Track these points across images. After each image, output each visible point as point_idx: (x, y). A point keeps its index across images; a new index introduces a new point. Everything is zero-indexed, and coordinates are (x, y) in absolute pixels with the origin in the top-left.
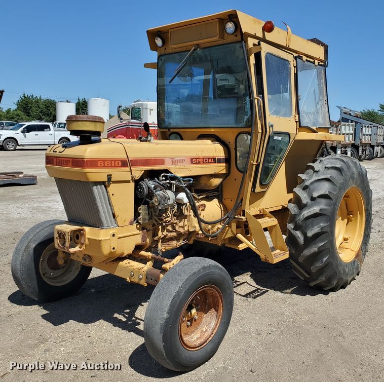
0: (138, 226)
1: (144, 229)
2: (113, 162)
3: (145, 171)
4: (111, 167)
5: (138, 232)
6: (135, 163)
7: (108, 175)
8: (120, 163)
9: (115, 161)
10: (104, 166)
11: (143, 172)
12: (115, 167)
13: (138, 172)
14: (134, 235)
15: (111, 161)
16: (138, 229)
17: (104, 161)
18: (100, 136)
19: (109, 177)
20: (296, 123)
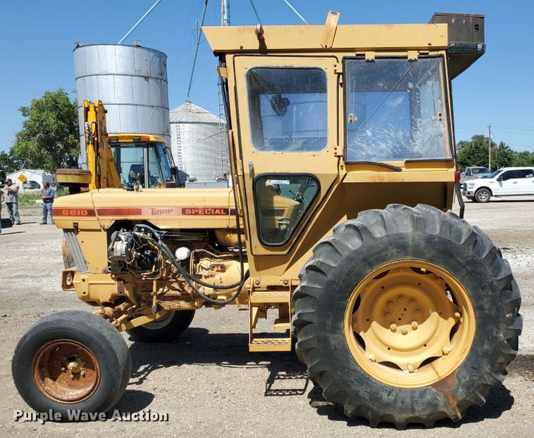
0: (113, 276)
1: (120, 280)
2: (79, 211)
3: (116, 221)
4: (77, 215)
5: (113, 282)
6: (103, 212)
7: (74, 223)
8: (86, 212)
9: (81, 210)
10: (69, 215)
11: (114, 221)
12: (80, 215)
13: (108, 221)
14: (107, 284)
15: (77, 210)
16: (112, 278)
17: (69, 210)
18: (88, 187)
19: (76, 225)
20: (337, 158)
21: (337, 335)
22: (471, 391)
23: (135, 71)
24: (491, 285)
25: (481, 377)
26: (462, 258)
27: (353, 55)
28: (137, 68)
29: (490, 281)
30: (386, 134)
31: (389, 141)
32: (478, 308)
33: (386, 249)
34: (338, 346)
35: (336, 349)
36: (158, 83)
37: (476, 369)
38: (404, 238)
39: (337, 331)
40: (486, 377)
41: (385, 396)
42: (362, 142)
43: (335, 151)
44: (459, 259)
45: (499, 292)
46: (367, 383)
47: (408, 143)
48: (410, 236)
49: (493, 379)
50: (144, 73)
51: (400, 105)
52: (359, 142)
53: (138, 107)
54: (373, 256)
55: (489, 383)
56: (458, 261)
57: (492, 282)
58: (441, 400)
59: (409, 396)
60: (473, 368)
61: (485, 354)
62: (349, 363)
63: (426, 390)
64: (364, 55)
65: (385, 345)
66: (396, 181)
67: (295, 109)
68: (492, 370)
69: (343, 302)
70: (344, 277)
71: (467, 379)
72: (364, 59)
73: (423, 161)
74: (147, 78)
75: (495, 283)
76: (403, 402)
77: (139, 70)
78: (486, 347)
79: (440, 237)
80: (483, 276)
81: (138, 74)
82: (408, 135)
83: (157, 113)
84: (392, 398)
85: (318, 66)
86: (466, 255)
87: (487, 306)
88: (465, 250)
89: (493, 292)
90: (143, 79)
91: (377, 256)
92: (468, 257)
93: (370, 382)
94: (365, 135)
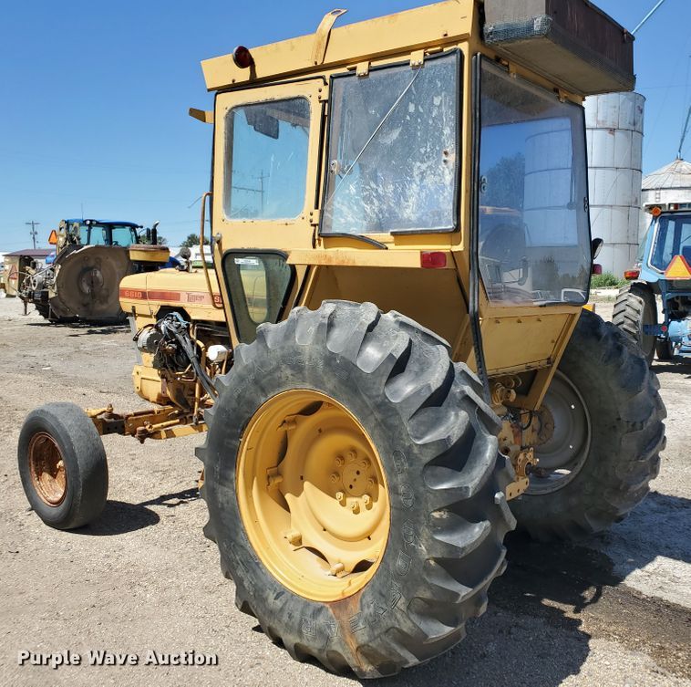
1: (163, 377)
2: (136, 293)
4: (134, 297)
5: (159, 378)
6: (152, 295)
7: (132, 307)
8: (141, 294)
10: (130, 297)
11: (160, 307)
12: (137, 297)
13: (156, 306)
14: (155, 380)
15: (134, 291)
16: (159, 374)
17: (130, 290)
19: (134, 309)
20: (313, 228)
21: (226, 489)
22: (376, 633)
23: (598, 122)
24: (409, 451)
25: (391, 615)
26: (369, 397)
27: (344, 70)
28: (600, 118)
29: (407, 444)
30: (372, 189)
31: (375, 201)
32: (393, 490)
33: (278, 368)
34: (226, 505)
35: (223, 509)
36: (627, 136)
37: (383, 596)
38: (300, 354)
39: (226, 483)
40: (399, 616)
41: (271, 596)
42: (343, 204)
43: (311, 217)
44: (365, 398)
45: (421, 468)
46: (254, 571)
47: (398, 204)
48: (307, 351)
49: (411, 625)
50: (609, 124)
51: (396, 142)
52: (339, 203)
53: (598, 170)
54: (265, 376)
55: (405, 630)
56: (363, 401)
57: (410, 447)
58: (335, 632)
59: (300, 609)
60: (381, 594)
61: (398, 576)
62: (237, 534)
63: (322, 608)
64: (355, 69)
65: (320, 523)
66: (345, 264)
67: (272, 159)
68: (408, 608)
69: (234, 442)
70: (234, 404)
71: (371, 610)
72: (355, 74)
73: (413, 233)
74: (612, 131)
75: (416, 451)
76: (290, 616)
77: (603, 121)
78: (400, 562)
79: (343, 358)
80: (397, 433)
81: (601, 126)
82: (400, 190)
83: (623, 178)
84: (279, 604)
85: (301, 94)
86: (374, 393)
87: (402, 489)
88: (374, 383)
89: (411, 465)
90: (607, 132)
91: (269, 377)
92: (378, 396)
93: (258, 571)
94: (347, 191)
